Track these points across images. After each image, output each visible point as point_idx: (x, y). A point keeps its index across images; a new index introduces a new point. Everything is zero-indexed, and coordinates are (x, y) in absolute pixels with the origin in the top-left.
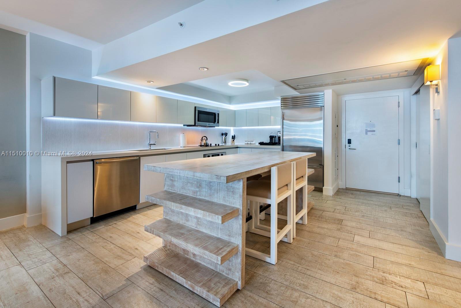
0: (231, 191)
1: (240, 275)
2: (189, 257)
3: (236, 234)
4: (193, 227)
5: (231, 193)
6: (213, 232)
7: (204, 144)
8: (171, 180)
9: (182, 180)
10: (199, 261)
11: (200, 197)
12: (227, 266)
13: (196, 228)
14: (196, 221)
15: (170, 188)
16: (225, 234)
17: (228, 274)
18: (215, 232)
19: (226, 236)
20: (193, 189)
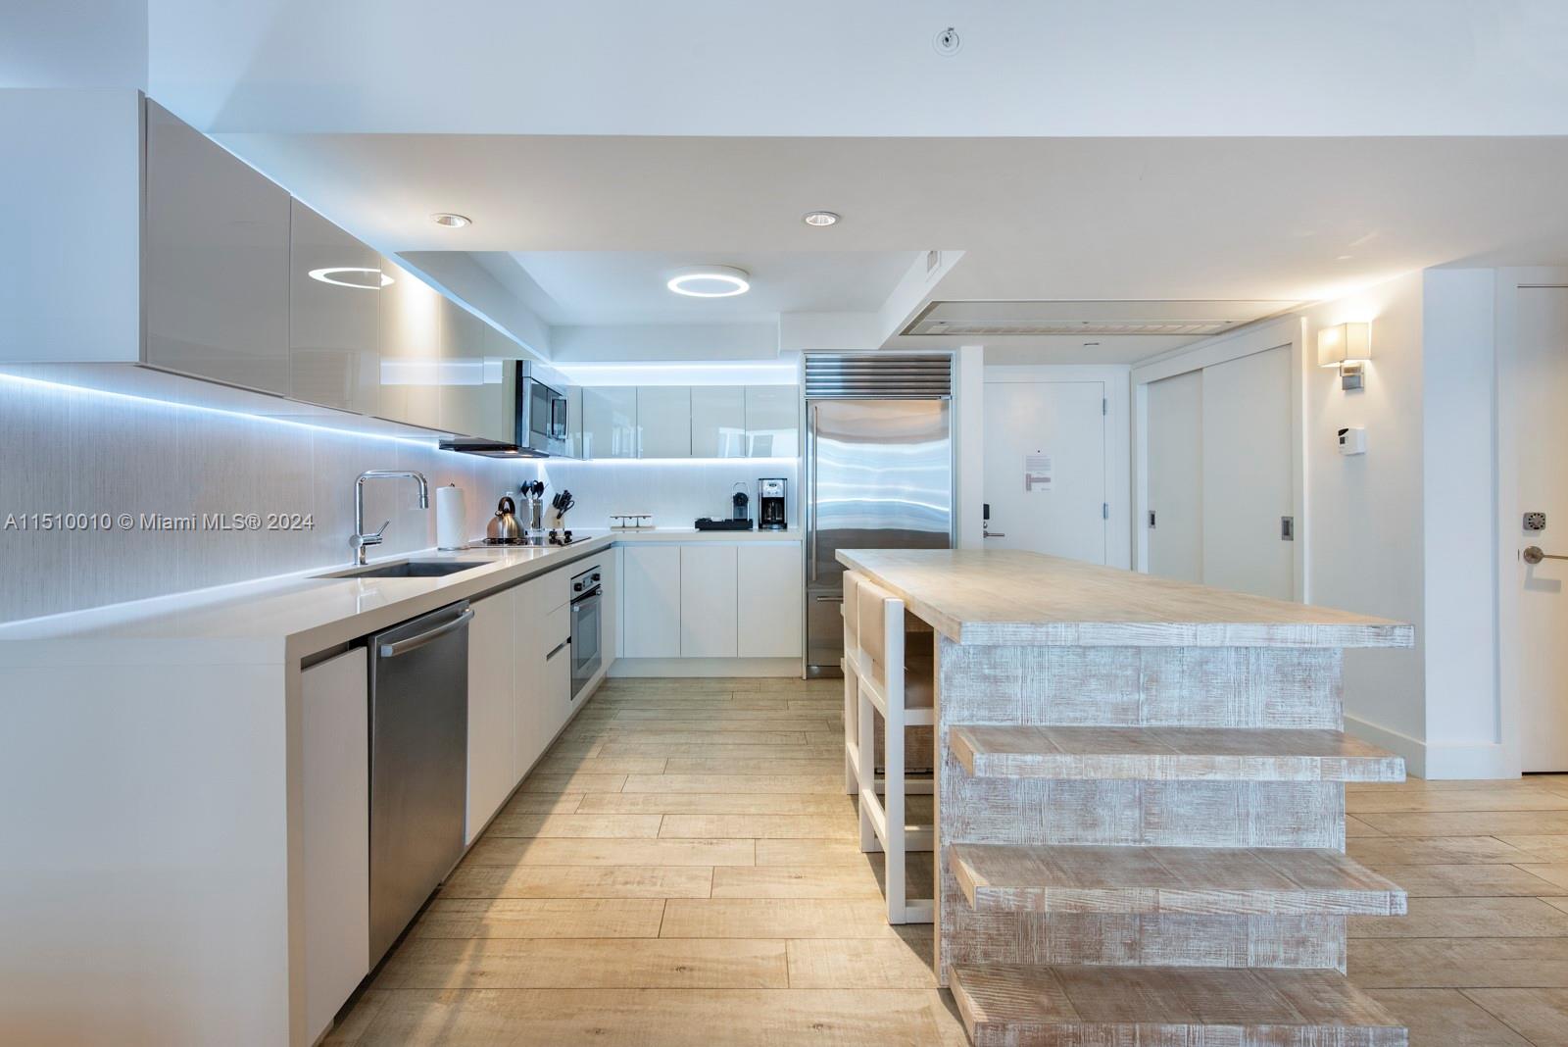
0: (1299, 678)
1: (1342, 946)
2: (1104, 963)
3: (1323, 817)
4: (1123, 844)
5: (1297, 687)
6: (1224, 835)
7: (510, 531)
8: (986, 678)
9: (1056, 671)
10: (1159, 962)
11: (1154, 723)
12: (1288, 935)
13: (1140, 841)
14: (1137, 815)
15: (984, 713)
16: (1279, 829)
17: (1295, 961)
18: (1230, 835)
19: (1284, 833)
20: (1115, 697)
